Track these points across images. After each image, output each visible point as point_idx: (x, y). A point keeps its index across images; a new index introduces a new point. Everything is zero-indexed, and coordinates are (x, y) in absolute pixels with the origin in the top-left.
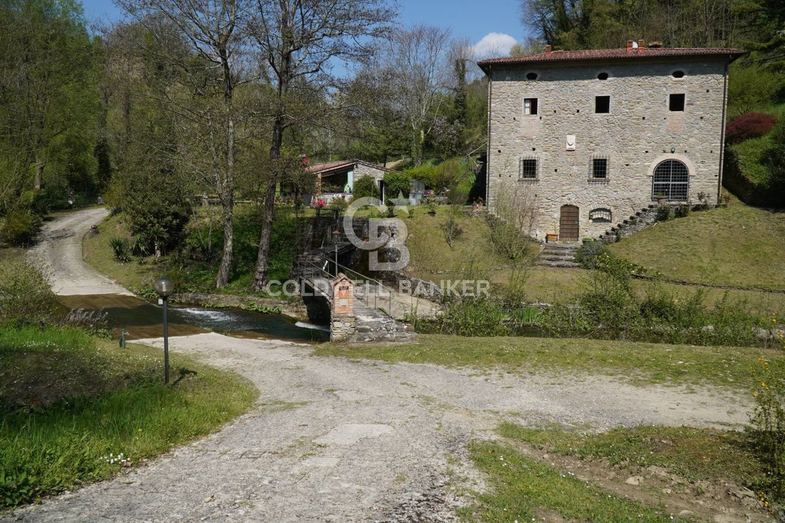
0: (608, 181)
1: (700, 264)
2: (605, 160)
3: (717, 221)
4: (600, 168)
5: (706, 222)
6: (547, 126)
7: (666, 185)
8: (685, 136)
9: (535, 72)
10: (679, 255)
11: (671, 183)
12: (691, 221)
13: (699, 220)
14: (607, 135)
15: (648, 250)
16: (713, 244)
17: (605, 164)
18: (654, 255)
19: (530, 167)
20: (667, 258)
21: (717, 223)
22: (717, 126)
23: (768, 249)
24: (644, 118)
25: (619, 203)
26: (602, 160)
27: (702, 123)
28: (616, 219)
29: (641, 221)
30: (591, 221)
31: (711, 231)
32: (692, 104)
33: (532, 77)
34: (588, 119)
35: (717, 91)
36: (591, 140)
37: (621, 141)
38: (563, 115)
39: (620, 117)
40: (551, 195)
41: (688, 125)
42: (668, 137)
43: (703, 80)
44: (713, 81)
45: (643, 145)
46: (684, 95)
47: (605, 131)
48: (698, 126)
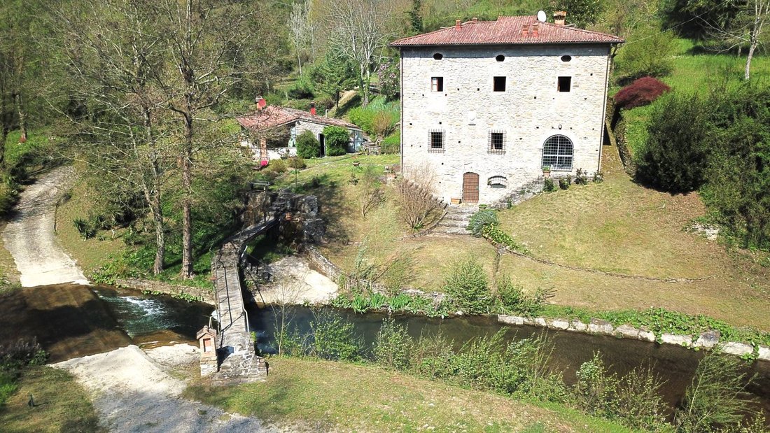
0: (505, 152)
1: (563, 243)
2: (502, 134)
3: (589, 197)
4: (497, 140)
5: (579, 197)
6: (452, 103)
7: (554, 157)
8: (570, 115)
9: (441, 53)
10: (548, 232)
11: (558, 156)
12: (568, 195)
13: (575, 195)
14: (504, 112)
15: (527, 224)
16: (579, 223)
17: (502, 138)
18: (529, 230)
19: (437, 140)
20: (538, 234)
21: (588, 200)
22: (599, 106)
23: (622, 230)
24: (535, 98)
25: (513, 171)
26: (498, 134)
27: (585, 104)
28: (511, 186)
29: (528, 192)
30: (490, 186)
31: (581, 208)
32: (577, 86)
33: (438, 57)
34: (487, 98)
35: (599, 74)
36: (490, 116)
37: (516, 117)
38: (465, 93)
39: (515, 96)
40: (455, 164)
41: (574, 105)
42: (555, 115)
43: (588, 64)
44: (597, 65)
45: (535, 122)
46: (571, 77)
47: (502, 107)
48: (582, 106)
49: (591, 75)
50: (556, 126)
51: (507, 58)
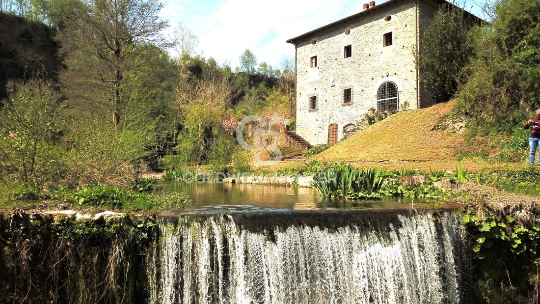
0: (353, 104)
2: (350, 89)
4: (348, 95)
6: (322, 73)
7: (384, 101)
8: (394, 63)
9: (315, 39)
11: (387, 99)
14: (351, 72)
17: (350, 92)
19: (313, 102)
24: (370, 55)
26: (348, 89)
27: (404, 51)
30: (345, 134)
32: (397, 38)
33: (314, 42)
34: (341, 64)
35: (411, 24)
36: (343, 77)
37: (359, 74)
38: (329, 64)
39: (357, 57)
40: (324, 118)
41: (396, 54)
42: (384, 66)
43: (403, 18)
44: (409, 16)
45: (371, 75)
46: (392, 32)
47: (350, 68)
48: (401, 53)
49: (406, 26)
50: (385, 75)
51: (351, 31)
